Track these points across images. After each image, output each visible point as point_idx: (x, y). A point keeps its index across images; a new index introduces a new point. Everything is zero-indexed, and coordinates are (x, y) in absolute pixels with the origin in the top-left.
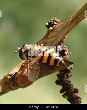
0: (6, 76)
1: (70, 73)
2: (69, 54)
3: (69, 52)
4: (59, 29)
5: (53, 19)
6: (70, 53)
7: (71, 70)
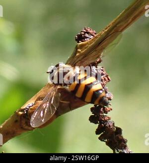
0: (17, 111)
1: (109, 106)
2: (106, 79)
3: (107, 76)
4: (90, 44)
5: (85, 29)
6: (109, 77)
7: (109, 101)
